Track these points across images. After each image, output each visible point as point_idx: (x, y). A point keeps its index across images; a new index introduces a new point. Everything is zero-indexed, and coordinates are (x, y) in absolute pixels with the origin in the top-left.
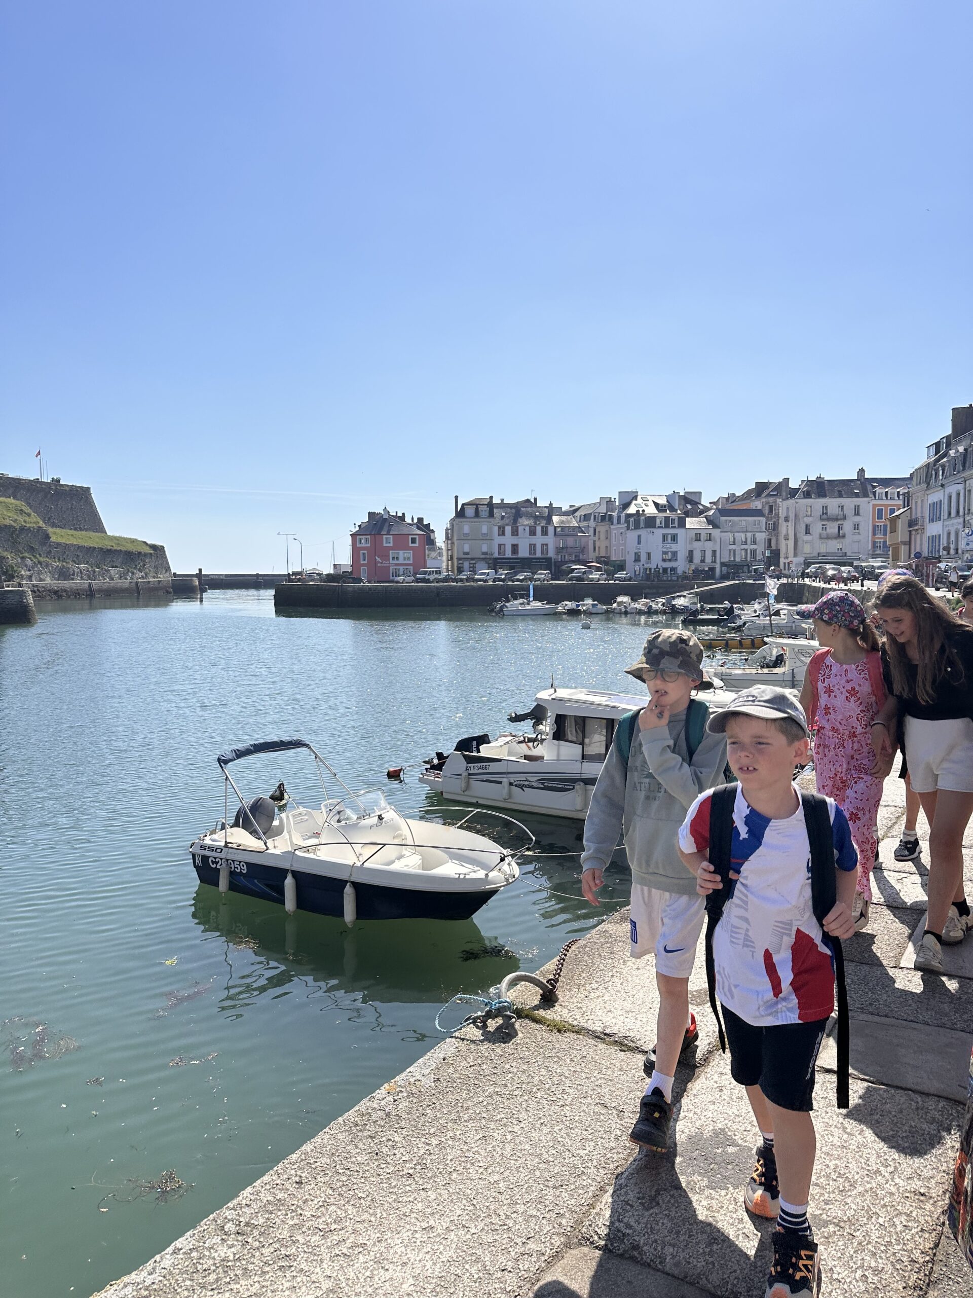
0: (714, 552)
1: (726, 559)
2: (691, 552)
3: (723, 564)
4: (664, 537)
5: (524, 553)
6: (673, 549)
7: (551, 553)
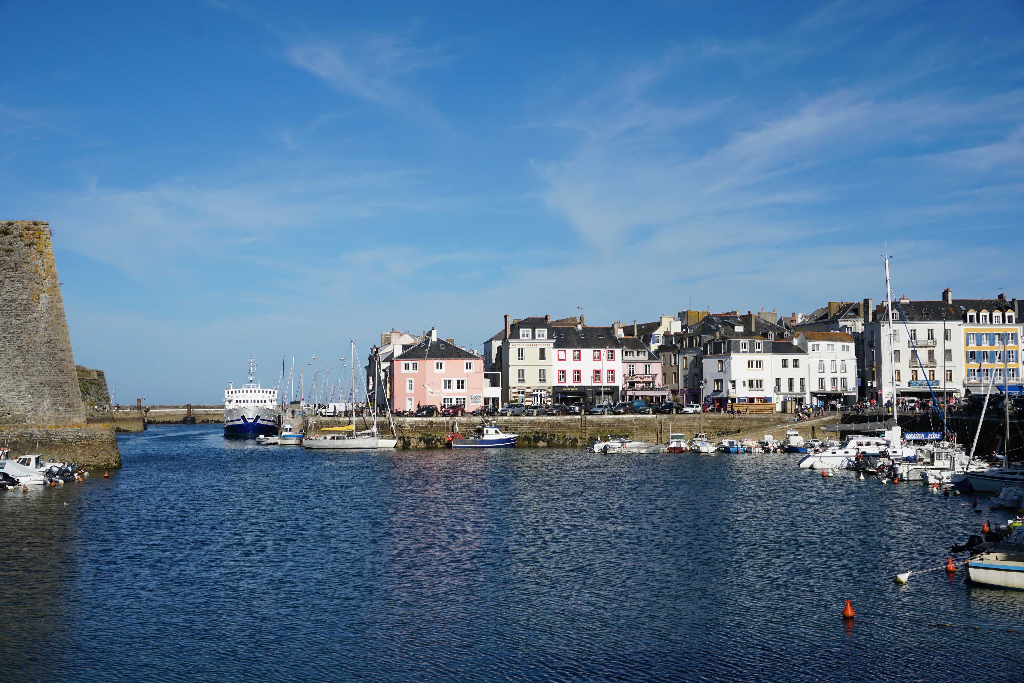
0: (802, 380)
1: (815, 388)
2: (778, 381)
3: (813, 395)
4: (750, 364)
5: (587, 381)
6: (759, 378)
7: (619, 382)
